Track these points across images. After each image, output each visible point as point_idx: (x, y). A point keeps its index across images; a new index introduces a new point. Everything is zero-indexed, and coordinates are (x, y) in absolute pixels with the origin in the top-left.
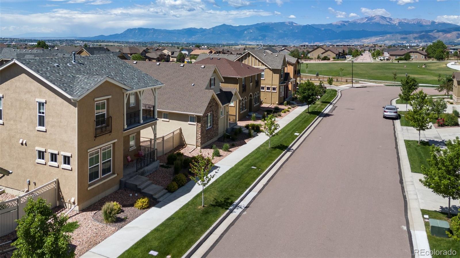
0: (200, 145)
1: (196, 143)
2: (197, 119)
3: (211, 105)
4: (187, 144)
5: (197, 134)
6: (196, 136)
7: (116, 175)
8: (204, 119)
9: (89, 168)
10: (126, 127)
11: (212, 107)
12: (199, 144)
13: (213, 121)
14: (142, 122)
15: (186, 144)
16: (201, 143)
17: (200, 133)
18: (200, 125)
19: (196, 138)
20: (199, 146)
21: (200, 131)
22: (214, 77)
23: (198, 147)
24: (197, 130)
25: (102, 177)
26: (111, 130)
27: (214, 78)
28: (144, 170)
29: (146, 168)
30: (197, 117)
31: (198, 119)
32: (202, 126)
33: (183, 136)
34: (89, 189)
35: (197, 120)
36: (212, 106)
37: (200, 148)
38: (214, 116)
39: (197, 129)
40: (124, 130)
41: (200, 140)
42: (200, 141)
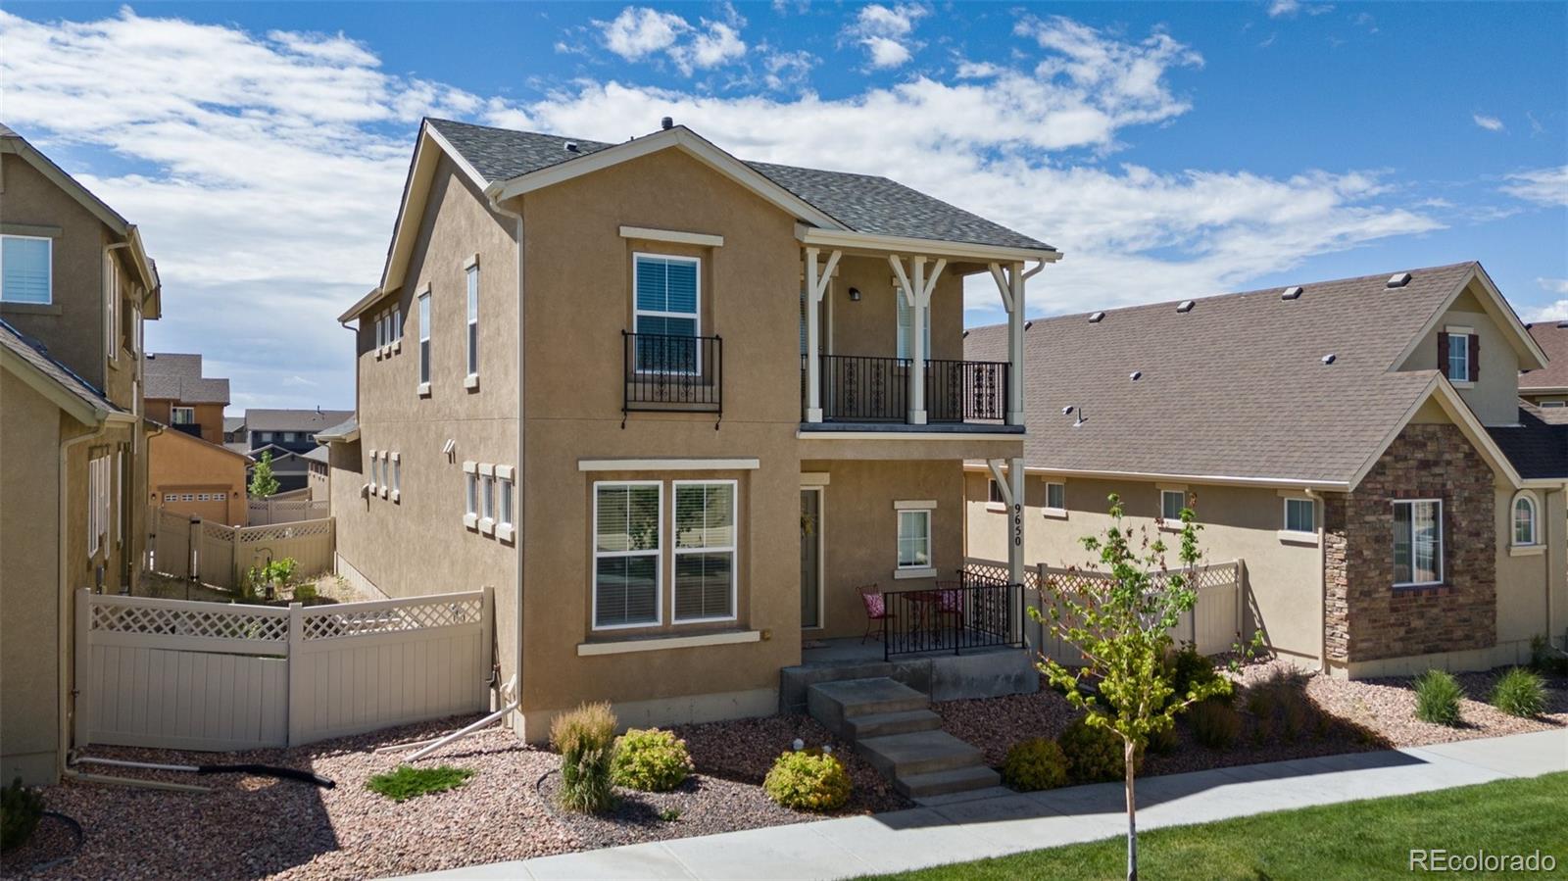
0: (1345, 659)
1: (1325, 645)
2: (1326, 512)
3: (1431, 457)
4: (1275, 650)
5: (1325, 598)
6: (1324, 610)
7: (753, 636)
8: (1370, 518)
9: (596, 554)
10: (815, 415)
11: (1437, 470)
12: (1341, 652)
13: (1449, 555)
14: (920, 416)
15: (1270, 647)
16: (1351, 647)
17: (1341, 592)
18: (1343, 544)
19: (1325, 616)
20: (1339, 665)
21: (1344, 581)
22: (1471, 331)
23: (1332, 668)
24: (1324, 574)
25: (674, 622)
26: (720, 403)
27: (1474, 340)
28: (931, 667)
29: (945, 663)
30: (1321, 500)
31: (1333, 511)
32: (1353, 553)
33: (1254, 603)
34: (585, 650)
35: (1327, 518)
36: (1436, 463)
37: (1346, 677)
38: (1454, 525)
39: (1325, 568)
40: (806, 426)
41: (1343, 628)
42: (1347, 637)
